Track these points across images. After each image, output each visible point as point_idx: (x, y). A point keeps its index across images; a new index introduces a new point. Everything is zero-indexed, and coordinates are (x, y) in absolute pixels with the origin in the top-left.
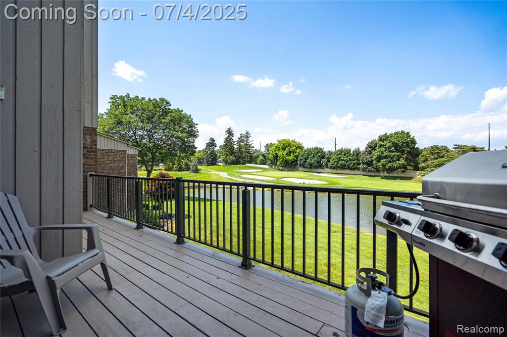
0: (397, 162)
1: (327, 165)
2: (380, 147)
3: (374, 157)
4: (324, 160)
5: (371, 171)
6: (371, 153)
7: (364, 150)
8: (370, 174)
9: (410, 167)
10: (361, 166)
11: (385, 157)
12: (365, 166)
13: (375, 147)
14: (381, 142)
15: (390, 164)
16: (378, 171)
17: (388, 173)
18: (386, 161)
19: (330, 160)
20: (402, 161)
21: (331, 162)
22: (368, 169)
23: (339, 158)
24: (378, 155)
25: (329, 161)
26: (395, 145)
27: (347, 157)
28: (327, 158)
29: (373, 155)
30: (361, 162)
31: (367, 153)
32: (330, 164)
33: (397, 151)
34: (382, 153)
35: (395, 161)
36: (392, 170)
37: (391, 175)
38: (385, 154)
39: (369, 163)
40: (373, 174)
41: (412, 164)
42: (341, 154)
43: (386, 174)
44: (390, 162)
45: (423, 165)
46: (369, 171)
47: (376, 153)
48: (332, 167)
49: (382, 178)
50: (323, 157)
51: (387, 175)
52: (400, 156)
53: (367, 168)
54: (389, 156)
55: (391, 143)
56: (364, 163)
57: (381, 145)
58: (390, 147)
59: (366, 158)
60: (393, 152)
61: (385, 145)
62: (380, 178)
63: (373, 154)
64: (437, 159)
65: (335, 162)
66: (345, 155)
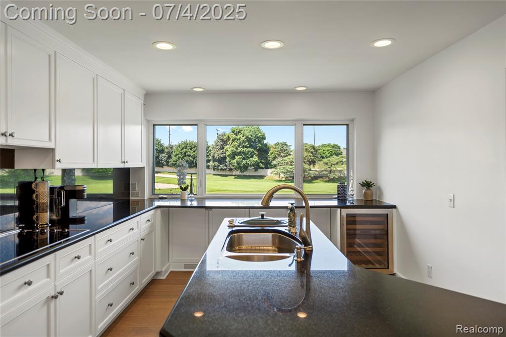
0: (251, 159)
1: (167, 162)
2: (233, 141)
3: (228, 153)
4: (164, 155)
5: (223, 170)
6: (223, 148)
7: (213, 143)
8: (221, 173)
9: (262, 165)
10: (211, 164)
11: (240, 153)
12: (217, 163)
13: (227, 141)
14: (234, 136)
15: (244, 162)
16: (230, 170)
17: (241, 171)
18: (240, 158)
19: (172, 156)
20: (255, 159)
21: (174, 158)
22: (220, 168)
23: (185, 153)
24: (232, 151)
25: (170, 157)
26: (249, 139)
27: (194, 152)
28: (168, 153)
29: (226, 151)
30: (211, 158)
31: (217, 147)
32: (171, 161)
33: (251, 146)
34: (237, 149)
35: (249, 158)
36: (245, 168)
37: (245, 173)
38: (240, 149)
39: (222, 160)
40: (224, 173)
41: (263, 161)
42: (186, 148)
43: (238, 173)
44: (244, 159)
45: (274, 162)
46: (222, 169)
47: (229, 149)
48: (175, 164)
49: (235, 178)
50: (162, 151)
51: (241, 174)
52: (253, 152)
53: (219, 166)
54: (243, 152)
55: (245, 137)
56: (215, 160)
57: (235, 139)
58: (244, 142)
59: (217, 154)
60: (246, 147)
61: (239, 139)
62: (233, 177)
63: (225, 149)
64: (287, 156)
65: (179, 158)
66: (191, 149)
